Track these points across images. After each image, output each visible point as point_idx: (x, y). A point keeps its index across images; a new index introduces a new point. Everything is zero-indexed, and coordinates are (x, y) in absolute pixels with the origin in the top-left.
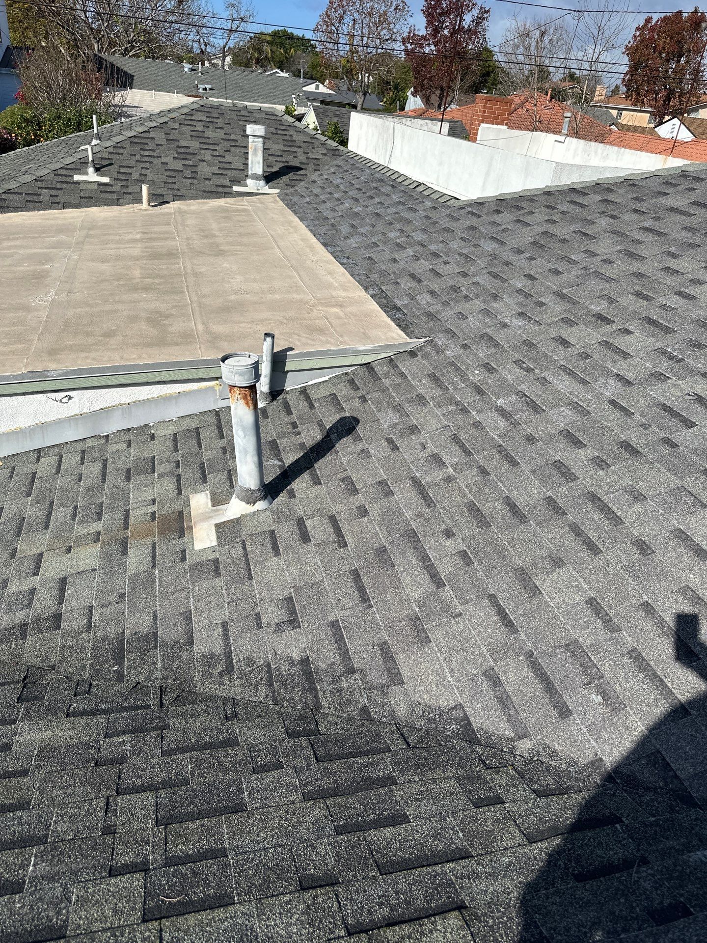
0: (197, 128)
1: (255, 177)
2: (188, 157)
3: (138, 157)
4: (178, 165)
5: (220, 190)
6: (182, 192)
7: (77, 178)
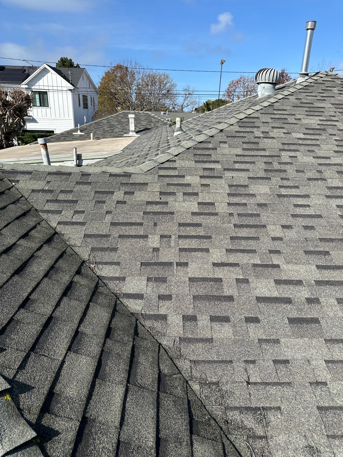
0: (119, 119)
1: (132, 131)
2: (112, 127)
3: (95, 128)
4: (108, 129)
5: (120, 135)
6: (107, 136)
7: (74, 133)
